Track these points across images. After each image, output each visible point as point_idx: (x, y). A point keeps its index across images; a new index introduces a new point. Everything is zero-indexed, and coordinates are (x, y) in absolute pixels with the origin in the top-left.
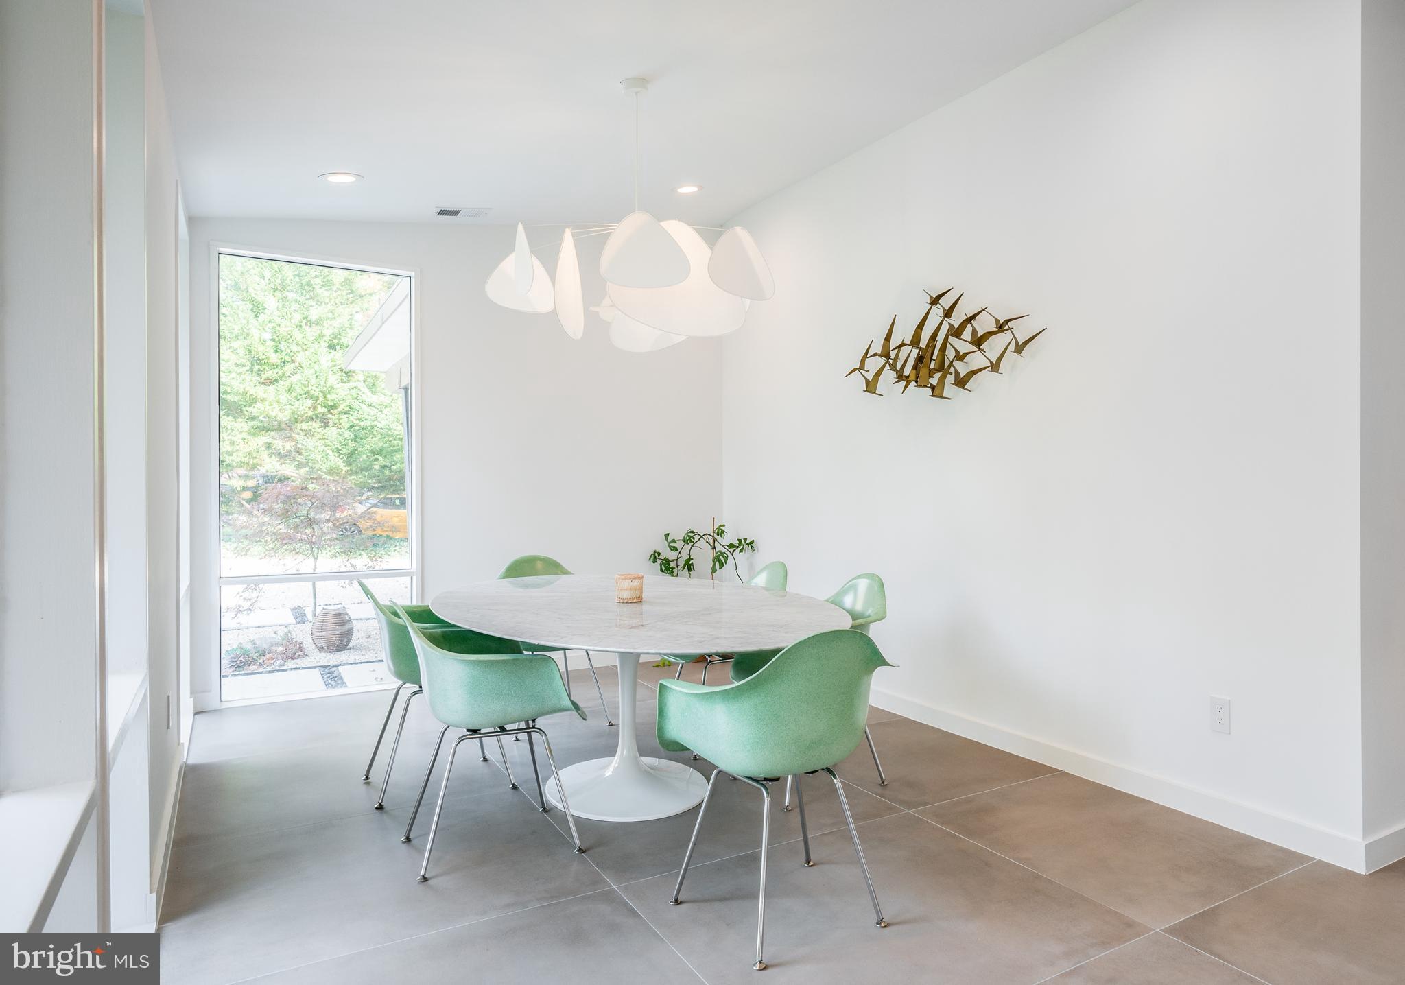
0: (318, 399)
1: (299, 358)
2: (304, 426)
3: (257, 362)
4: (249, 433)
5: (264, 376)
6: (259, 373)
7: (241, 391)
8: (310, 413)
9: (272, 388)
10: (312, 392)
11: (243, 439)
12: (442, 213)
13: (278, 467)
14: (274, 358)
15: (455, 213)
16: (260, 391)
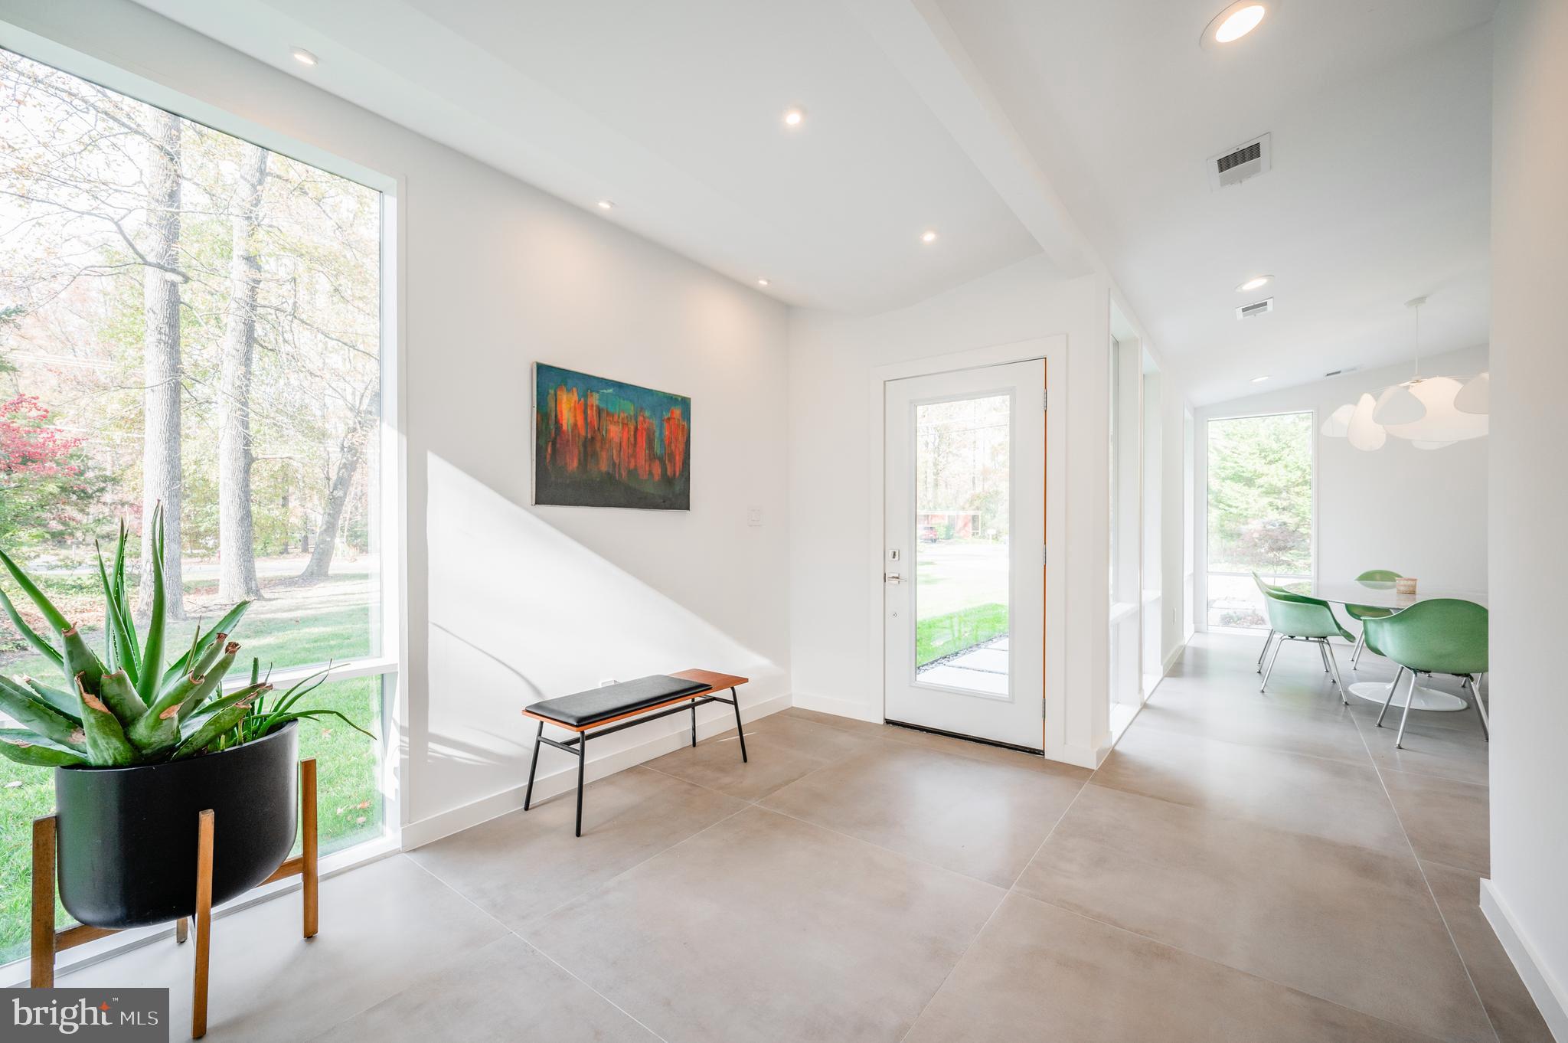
0: (1305, 471)
1: (1293, 444)
2: (1297, 489)
3: (1263, 452)
4: (1259, 496)
5: (1268, 459)
6: (1265, 457)
7: (1252, 470)
8: (1300, 480)
9: (1273, 466)
10: (1301, 466)
11: (1255, 500)
12: (1328, 375)
13: (1279, 518)
14: (1275, 446)
15: (1339, 372)
16: (1265, 469)
